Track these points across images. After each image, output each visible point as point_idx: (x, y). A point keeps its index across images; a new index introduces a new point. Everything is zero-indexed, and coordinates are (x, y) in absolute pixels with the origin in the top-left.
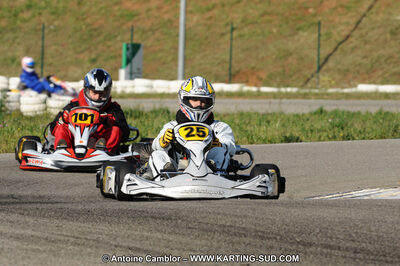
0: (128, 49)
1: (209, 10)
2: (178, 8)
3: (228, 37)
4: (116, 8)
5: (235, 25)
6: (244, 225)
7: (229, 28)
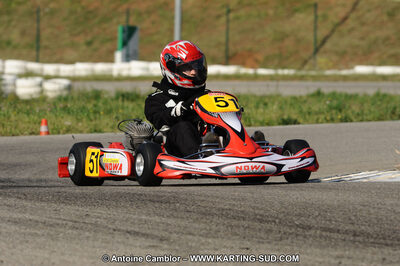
0: (124, 31)
5: (231, 7)
6: (243, 209)
7: (225, 10)
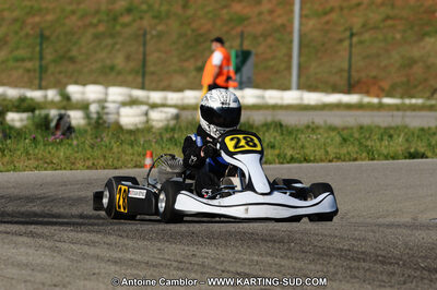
0: (237, 56)
1: (326, 14)
2: (292, 11)
3: (346, 44)
4: (225, 11)
5: (355, 31)
6: (363, 249)
7: (348, 34)
